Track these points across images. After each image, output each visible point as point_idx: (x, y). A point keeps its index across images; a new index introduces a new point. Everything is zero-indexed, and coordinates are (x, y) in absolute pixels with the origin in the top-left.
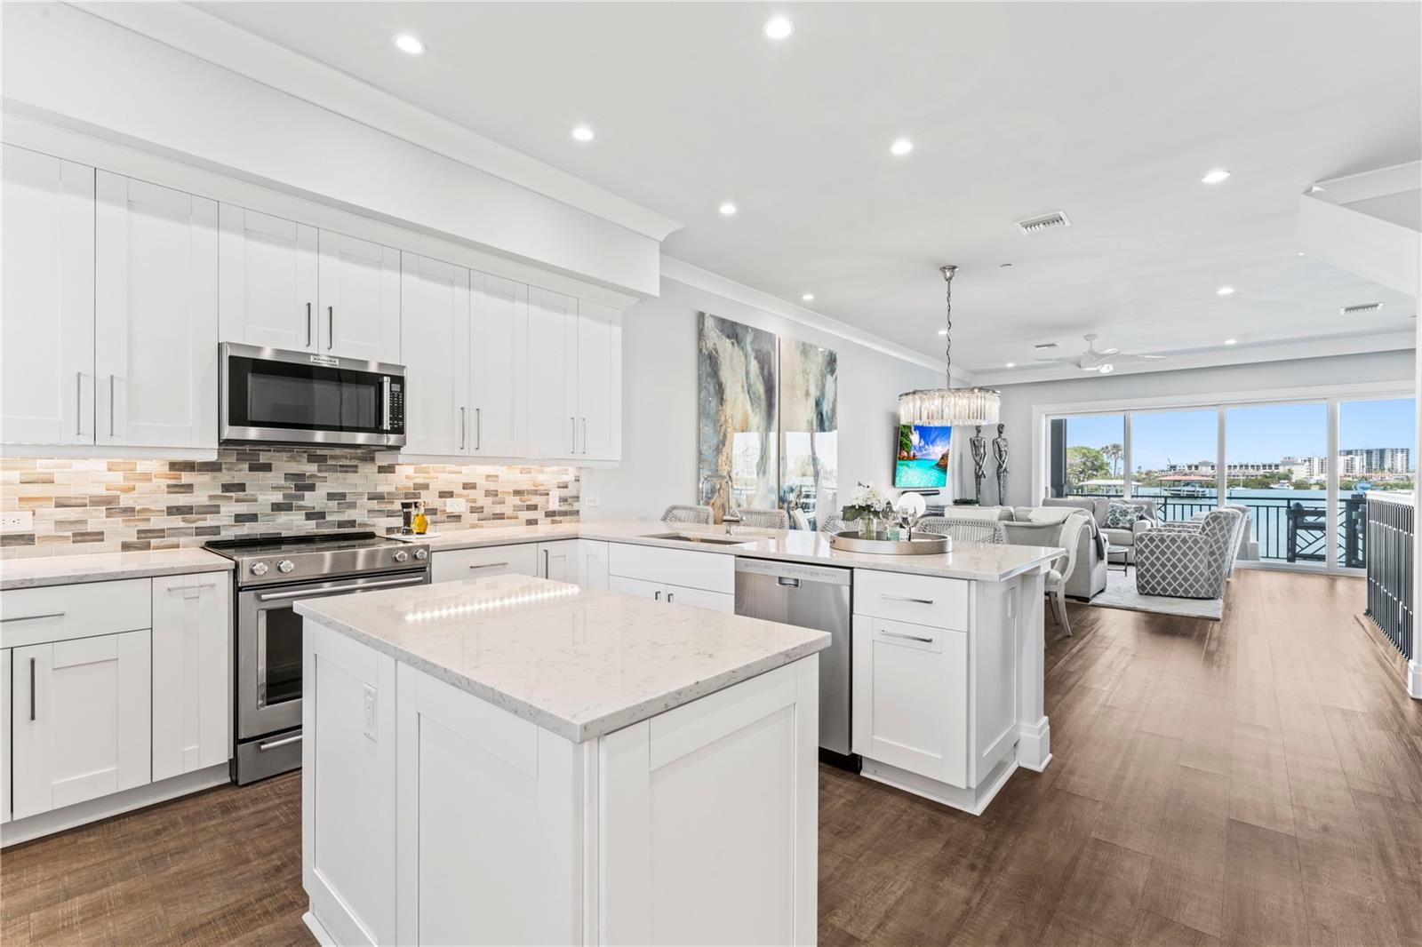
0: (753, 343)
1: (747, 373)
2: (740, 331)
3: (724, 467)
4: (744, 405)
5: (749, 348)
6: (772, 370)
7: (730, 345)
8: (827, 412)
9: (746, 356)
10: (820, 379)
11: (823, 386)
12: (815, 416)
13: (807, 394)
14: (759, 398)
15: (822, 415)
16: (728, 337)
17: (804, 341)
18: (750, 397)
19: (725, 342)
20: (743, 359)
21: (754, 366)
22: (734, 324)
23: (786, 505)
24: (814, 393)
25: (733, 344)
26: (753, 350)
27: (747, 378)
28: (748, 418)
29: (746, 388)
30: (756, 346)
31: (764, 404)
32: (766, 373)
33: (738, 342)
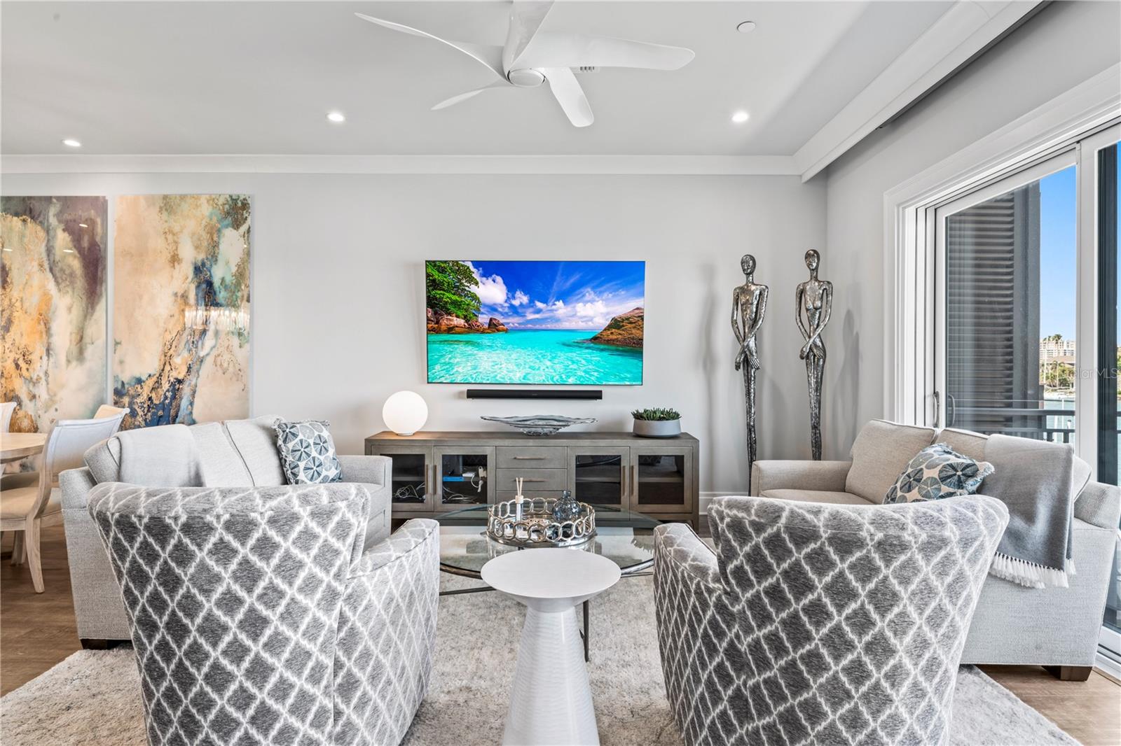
0: (58, 215)
1: (49, 251)
2: (37, 206)
3: (9, 354)
4: (43, 286)
5: (53, 220)
6: (98, 239)
7: (20, 223)
8: (223, 280)
9: (48, 231)
10: (205, 236)
11: (215, 245)
12: (193, 287)
13: (175, 260)
14: (72, 275)
15: (210, 284)
16: (17, 214)
17: (166, 193)
18: (54, 276)
19: (11, 221)
20: (42, 234)
21: (62, 239)
22: (24, 199)
23: (126, 400)
24: (189, 255)
25: (24, 221)
26: (60, 221)
27: (48, 256)
28: (50, 299)
29: (46, 266)
30: (66, 216)
31: (80, 283)
32: (85, 244)
33: (32, 218)
